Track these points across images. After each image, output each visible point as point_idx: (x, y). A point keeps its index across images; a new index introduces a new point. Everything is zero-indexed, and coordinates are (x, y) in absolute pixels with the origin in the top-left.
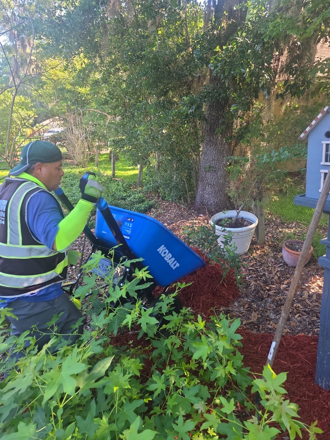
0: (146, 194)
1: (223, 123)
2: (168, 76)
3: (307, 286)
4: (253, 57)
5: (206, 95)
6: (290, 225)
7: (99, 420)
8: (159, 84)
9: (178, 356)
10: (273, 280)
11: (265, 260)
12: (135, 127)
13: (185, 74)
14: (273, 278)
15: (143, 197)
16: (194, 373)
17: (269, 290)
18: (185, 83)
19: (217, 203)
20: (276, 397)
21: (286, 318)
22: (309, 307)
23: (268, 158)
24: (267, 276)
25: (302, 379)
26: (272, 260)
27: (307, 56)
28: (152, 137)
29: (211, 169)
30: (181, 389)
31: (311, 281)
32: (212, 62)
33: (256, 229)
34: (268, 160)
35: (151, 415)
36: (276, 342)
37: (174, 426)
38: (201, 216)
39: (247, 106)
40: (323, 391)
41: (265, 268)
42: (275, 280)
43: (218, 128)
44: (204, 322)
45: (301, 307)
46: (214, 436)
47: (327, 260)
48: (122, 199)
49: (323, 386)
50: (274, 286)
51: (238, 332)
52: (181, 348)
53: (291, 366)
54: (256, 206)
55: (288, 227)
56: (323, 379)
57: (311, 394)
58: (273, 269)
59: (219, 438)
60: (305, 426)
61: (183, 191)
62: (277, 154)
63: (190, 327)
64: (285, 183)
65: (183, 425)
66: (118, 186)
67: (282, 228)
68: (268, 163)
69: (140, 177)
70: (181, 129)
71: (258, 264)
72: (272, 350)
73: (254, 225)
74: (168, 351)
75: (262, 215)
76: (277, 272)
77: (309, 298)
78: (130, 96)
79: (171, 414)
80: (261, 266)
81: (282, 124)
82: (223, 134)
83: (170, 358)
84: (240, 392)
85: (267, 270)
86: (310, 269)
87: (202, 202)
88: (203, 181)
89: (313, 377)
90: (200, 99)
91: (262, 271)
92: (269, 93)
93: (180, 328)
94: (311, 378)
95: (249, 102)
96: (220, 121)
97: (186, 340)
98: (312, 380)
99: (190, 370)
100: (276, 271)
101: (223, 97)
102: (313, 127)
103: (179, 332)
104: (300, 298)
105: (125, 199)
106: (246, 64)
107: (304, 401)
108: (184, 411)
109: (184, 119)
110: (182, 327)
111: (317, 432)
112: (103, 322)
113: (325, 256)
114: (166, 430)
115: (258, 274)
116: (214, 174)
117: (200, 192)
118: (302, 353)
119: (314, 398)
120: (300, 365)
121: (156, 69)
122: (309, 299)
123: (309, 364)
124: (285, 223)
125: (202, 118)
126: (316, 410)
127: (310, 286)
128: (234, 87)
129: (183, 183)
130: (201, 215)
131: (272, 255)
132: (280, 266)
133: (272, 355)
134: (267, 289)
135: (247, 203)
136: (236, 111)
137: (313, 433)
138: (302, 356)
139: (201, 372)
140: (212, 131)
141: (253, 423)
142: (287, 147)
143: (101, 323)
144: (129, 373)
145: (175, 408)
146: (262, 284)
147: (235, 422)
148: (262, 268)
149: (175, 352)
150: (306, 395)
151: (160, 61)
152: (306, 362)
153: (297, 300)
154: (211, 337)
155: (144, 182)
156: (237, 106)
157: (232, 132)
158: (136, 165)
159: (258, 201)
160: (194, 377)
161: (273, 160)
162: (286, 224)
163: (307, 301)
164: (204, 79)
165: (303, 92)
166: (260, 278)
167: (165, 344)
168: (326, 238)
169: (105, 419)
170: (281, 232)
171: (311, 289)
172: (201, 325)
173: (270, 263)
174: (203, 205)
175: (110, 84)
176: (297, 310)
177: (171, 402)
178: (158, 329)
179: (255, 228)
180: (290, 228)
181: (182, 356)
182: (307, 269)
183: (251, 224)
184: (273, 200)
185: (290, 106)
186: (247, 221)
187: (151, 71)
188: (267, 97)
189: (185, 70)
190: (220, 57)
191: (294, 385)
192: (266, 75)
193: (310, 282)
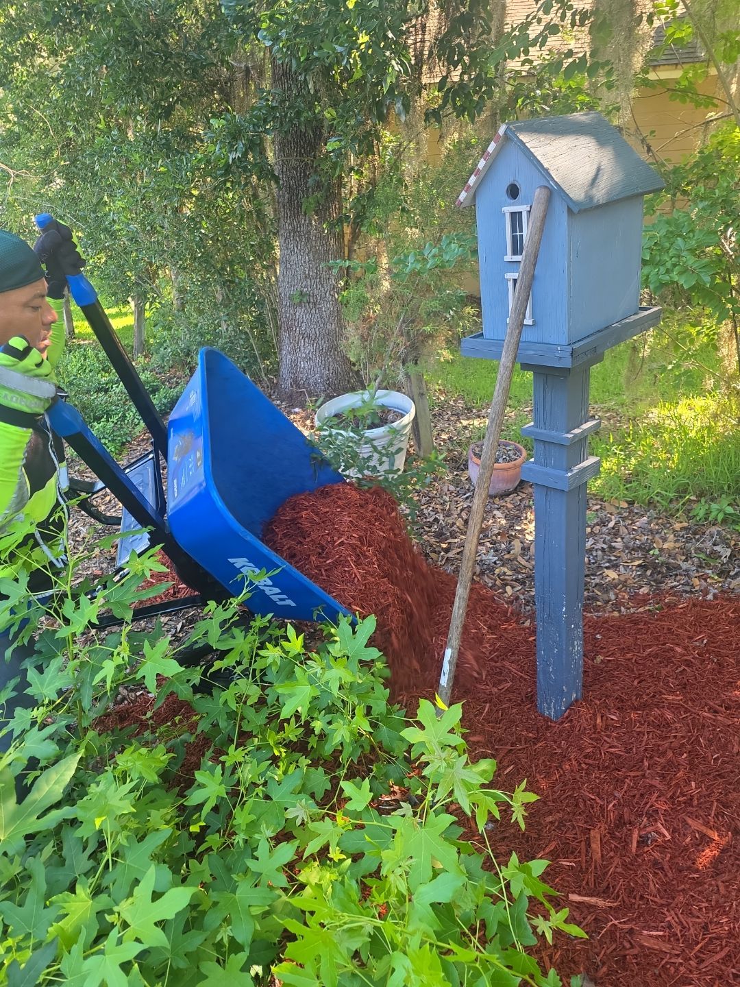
0: (160, 373)
1: (318, 186)
2: (164, 64)
3: (519, 530)
4: (358, 15)
5: (266, 114)
6: (483, 411)
7: (68, 895)
8: (143, 86)
9: (256, 720)
10: (454, 528)
11: (437, 490)
12: (101, 203)
13: (208, 61)
14: (454, 524)
15: (154, 382)
16: (298, 748)
17: (447, 550)
18: (214, 84)
19: (328, 379)
20: (442, 754)
21: (466, 597)
22: (523, 571)
23: (417, 261)
24: (441, 521)
25: (514, 711)
26: (450, 489)
27: (482, 18)
28: (148, 228)
29: (305, 300)
30: (261, 787)
31: (526, 518)
32: (264, 26)
33: (413, 426)
34: (419, 266)
35: (202, 854)
36: (452, 647)
37: (250, 863)
38: (296, 413)
39: (367, 143)
40: (553, 725)
41: (438, 506)
42: (458, 527)
43: (308, 197)
44: (301, 637)
45: (509, 573)
46: (341, 861)
47: (536, 467)
48: (99, 390)
49: (552, 714)
50: (456, 540)
51: (371, 643)
52: (262, 702)
53: (495, 690)
54: (407, 375)
55: (479, 416)
56: (551, 702)
57: (531, 735)
58: (453, 507)
59: (352, 861)
60: (505, 794)
61: (246, 358)
62: (435, 251)
63: (272, 654)
64: (462, 318)
65: (270, 857)
66: (85, 360)
67: (468, 419)
68: (419, 273)
69: (140, 331)
70: (221, 203)
71: (424, 500)
72: (446, 667)
73: (408, 419)
74: (232, 715)
75: (422, 394)
76: (462, 510)
77: (523, 552)
78: (78, 122)
79: (246, 841)
80: (428, 503)
81: (442, 182)
82: (322, 212)
83: (240, 727)
84: (394, 763)
85: (442, 510)
86: (524, 496)
87: (295, 381)
88: (290, 330)
89: (533, 701)
90: (254, 125)
91: (431, 513)
92: (407, 107)
93: (255, 661)
94: (530, 706)
95: (369, 133)
96: (310, 182)
97: (270, 683)
98: (532, 708)
99: (289, 745)
100: (459, 509)
101: (309, 122)
102: (482, 175)
103: (254, 670)
104: (507, 556)
105: (106, 391)
106: (344, 33)
107: (520, 750)
108: (272, 828)
109: (222, 176)
110: (258, 658)
111: (526, 801)
112: (57, 684)
113: (532, 460)
114: (234, 876)
115: (424, 520)
116: (314, 310)
117: (286, 357)
118: (512, 662)
119: (536, 740)
120: (509, 685)
121: (131, 44)
122: (523, 555)
123: (525, 680)
124: (473, 407)
125: (265, 172)
126: (541, 761)
127: (525, 530)
128: (330, 95)
129: (243, 337)
130: (297, 410)
131: (450, 478)
132: (467, 498)
133: (447, 676)
134: (443, 549)
135: (387, 372)
136: (340, 154)
137: (520, 804)
138: (513, 668)
139: (313, 741)
140: (293, 206)
141: (403, 816)
142: (456, 235)
143: (51, 687)
144: (132, 781)
145: (253, 826)
146: (433, 540)
147: (375, 823)
148: (431, 508)
149: (250, 714)
150: (523, 738)
151: (136, 23)
152: (521, 677)
153: (501, 560)
154: (312, 665)
155: (151, 345)
156: (340, 141)
157: (341, 208)
158: (126, 303)
159: (410, 364)
160: (296, 755)
161: (428, 266)
162: (474, 411)
163: (520, 559)
164: (261, 74)
165: (479, 107)
166: (427, 529)
167: (221, 701)
168: (532, 423)
169: (83, 891)
170: (465, 428)
171: (527, 535)
172: (296, 644)
173: (446, 495)
174: (298, 386)
175: (17, 88)
176: (502, 580)
177: (241, 818)
178: (204, 674)
179: (411, 425)
180: (484, 417)
181: (267, 718)
182: (518, 495)
183: (402, 416)
184: (442, 359)
185: (460, 142)
186: (394, 412)
187: (116, 50)
188: (403, 118)
189: (208, 48)
190: (281, 15)
191: (501, 725)
192: (393, 62)
193: (525, 522)
